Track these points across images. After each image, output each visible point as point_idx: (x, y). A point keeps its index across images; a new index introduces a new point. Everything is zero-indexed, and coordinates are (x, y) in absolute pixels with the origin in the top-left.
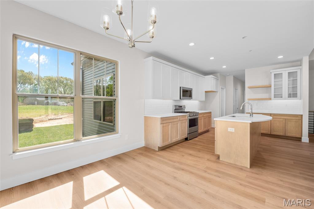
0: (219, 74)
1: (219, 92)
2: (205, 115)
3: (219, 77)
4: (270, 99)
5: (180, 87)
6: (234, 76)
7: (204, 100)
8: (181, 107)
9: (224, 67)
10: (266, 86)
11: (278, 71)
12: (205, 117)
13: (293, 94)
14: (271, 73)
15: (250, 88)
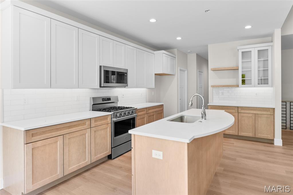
0: (176, 49)
1: (176, 75)
2: (150, 111)
3: (176, 54)
4: (238, 86)
5: (100, 67)
6: (196, 54)
7: (154, 87)
8: (109, 99)
9: (179, 38)
10: (233, 68)
11: (246, 48)
12: (152, 114)
13: (264, 79)
14: (238, 50)
15: (214, 70)
